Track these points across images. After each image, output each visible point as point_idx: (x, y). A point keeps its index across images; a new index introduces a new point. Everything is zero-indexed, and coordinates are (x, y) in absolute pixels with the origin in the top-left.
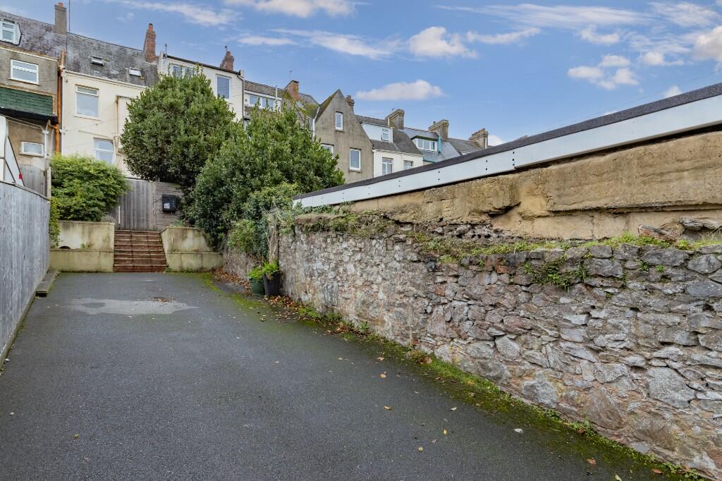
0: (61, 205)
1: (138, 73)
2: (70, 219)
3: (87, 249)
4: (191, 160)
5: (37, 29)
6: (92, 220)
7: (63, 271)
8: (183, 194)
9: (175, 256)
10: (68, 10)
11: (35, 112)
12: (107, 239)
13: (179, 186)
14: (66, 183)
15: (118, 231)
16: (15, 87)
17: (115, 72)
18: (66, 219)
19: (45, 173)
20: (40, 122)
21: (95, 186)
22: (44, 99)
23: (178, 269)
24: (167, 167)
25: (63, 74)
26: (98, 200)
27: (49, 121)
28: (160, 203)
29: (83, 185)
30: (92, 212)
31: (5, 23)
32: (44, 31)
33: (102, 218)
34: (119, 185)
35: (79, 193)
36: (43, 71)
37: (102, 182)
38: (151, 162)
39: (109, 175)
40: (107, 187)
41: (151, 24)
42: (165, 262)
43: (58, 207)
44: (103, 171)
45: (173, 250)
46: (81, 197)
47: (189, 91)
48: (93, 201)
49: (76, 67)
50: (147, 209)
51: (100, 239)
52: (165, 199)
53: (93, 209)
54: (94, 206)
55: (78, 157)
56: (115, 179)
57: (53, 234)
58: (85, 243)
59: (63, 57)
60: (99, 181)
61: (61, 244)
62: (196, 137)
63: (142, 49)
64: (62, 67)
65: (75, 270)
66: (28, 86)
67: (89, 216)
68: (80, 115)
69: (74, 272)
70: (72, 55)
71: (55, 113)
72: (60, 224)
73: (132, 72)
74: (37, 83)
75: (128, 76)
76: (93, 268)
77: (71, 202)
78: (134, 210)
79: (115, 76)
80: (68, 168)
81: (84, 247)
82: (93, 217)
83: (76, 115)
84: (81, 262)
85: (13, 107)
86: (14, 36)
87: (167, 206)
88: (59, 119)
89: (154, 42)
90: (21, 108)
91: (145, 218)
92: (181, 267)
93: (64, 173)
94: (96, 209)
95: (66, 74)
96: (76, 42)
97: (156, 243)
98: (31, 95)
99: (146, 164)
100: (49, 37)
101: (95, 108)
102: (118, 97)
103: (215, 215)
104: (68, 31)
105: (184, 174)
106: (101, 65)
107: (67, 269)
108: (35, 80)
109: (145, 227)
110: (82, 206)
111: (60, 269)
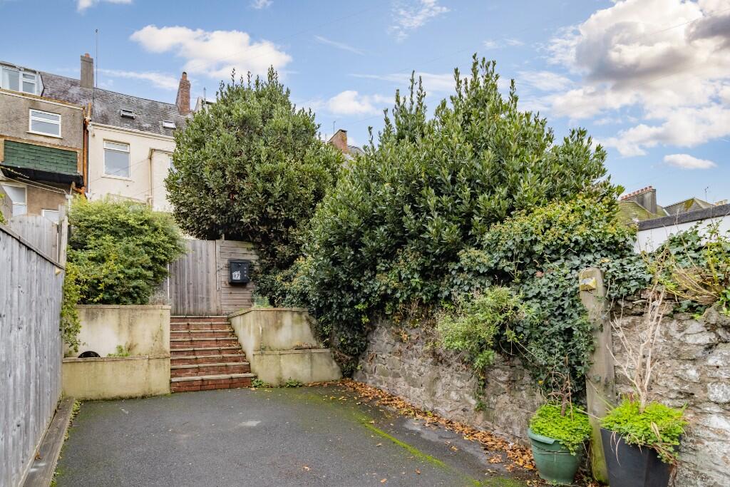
0: (82, 277)
1: (172, 126)
2: (98, 302)
3: (126, 354)
4: (276, 201)
5: (61, 84)
6: (134, 303)
7: (86, 401)
8: (257, 257)
9: (268, 360)
10: (95, 62)
11: (57, 172)
12: (157, 336)
13: (251, 246)
14: (92, 242)
15: (175, 316)
16: (33, 141)
17: (147, 125)
18: (92, 302)
19: (59, 228)
20: (63, 184)
21: (137, 245)
22: (68, 155)
23: (275, 382)
24: (239, 216)
25: (89, 128)
26: (143, 267)
27: (74, 183)
28: (225, 273)
29: (117, 244)
30: (134, 288)
31: (26, 73)
32: (69, 85)
33: (151, 298)
34: (170, 243)
35: (113, 256)
36: (66, 121)
37: (147, 239)
38: (215, 209)
39: (156, 229)
40: (155, 247)
41: (185, 73)
42: (247, 369)
43: (78, 282)
44: (147, 222)
45: (262, 349)
46: (116, 264)
47: (265, 101)
48: (135, 269)
49: (105, 119)
50: (208, 282)
51: (148, 334)
52: (233, 265)
53: (134, 283)
54: (136, 278)
55: (111, 202)
56: (166, 234)
57: (69, 331)
58: (123, 345)
59: (89, 109)
60: (142, 237)
61: (82, 350)
62: (284, 164)
63: (174, 103)
64: (88, 118)
65: (106, 396)
66: (49, 140)
67: (129, 294)
68: (109, 176)
69: (105, 400)
70: (99, 108)
71: (80, 172)
72: (81, 312)
73: (167, 125)
74: (59, 136)
75: (161, 129)
76: (137, 391)
77: (99, 271)
78: (189, 284)
79: (148, 129)
80: (94, 217)
81: (121, 351)
82: (135, 297)
83: (104, 175)
84: (117, 381)
85: (31, 166)
86: (36, 89)
87: (237, 276)
88: (85, 181)
89: (189, 92)
90: (42, 167)
91: (204, 296)
92: (280, 379)
93: (88, 227)
94: (141, 283)
95: (93, 127)
96: (104, 96)
97: (226, 334)
98: (52, 150)
99: (207, 212)
100: (75, 91)
101: (126, 168)
102: (152, 151)
103: (355, 282)
104: (95, 86)
105: (263, 225)
106: (132, 118)
107: (93, 395)
108: (58, 134)
109: (205, 308)
110: (118, 278)
111: (81, 395)
